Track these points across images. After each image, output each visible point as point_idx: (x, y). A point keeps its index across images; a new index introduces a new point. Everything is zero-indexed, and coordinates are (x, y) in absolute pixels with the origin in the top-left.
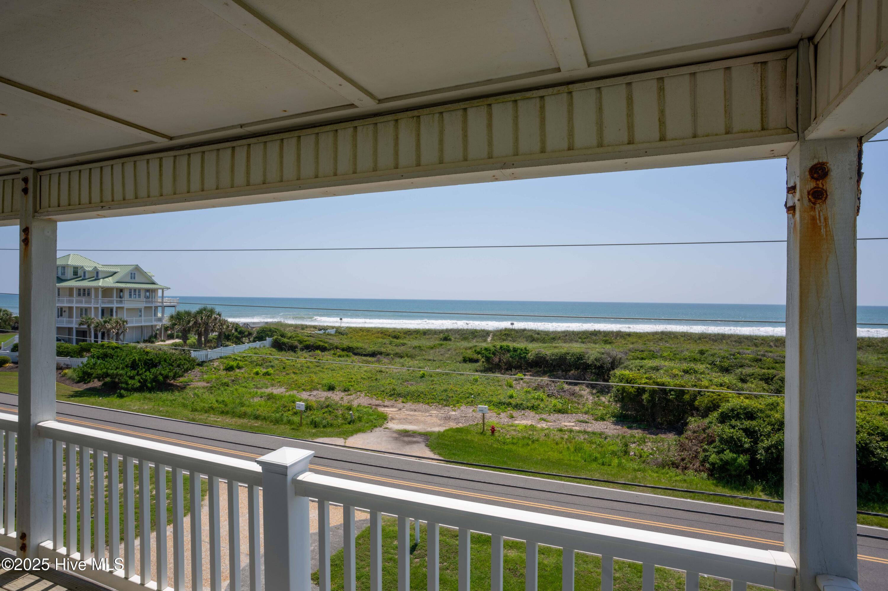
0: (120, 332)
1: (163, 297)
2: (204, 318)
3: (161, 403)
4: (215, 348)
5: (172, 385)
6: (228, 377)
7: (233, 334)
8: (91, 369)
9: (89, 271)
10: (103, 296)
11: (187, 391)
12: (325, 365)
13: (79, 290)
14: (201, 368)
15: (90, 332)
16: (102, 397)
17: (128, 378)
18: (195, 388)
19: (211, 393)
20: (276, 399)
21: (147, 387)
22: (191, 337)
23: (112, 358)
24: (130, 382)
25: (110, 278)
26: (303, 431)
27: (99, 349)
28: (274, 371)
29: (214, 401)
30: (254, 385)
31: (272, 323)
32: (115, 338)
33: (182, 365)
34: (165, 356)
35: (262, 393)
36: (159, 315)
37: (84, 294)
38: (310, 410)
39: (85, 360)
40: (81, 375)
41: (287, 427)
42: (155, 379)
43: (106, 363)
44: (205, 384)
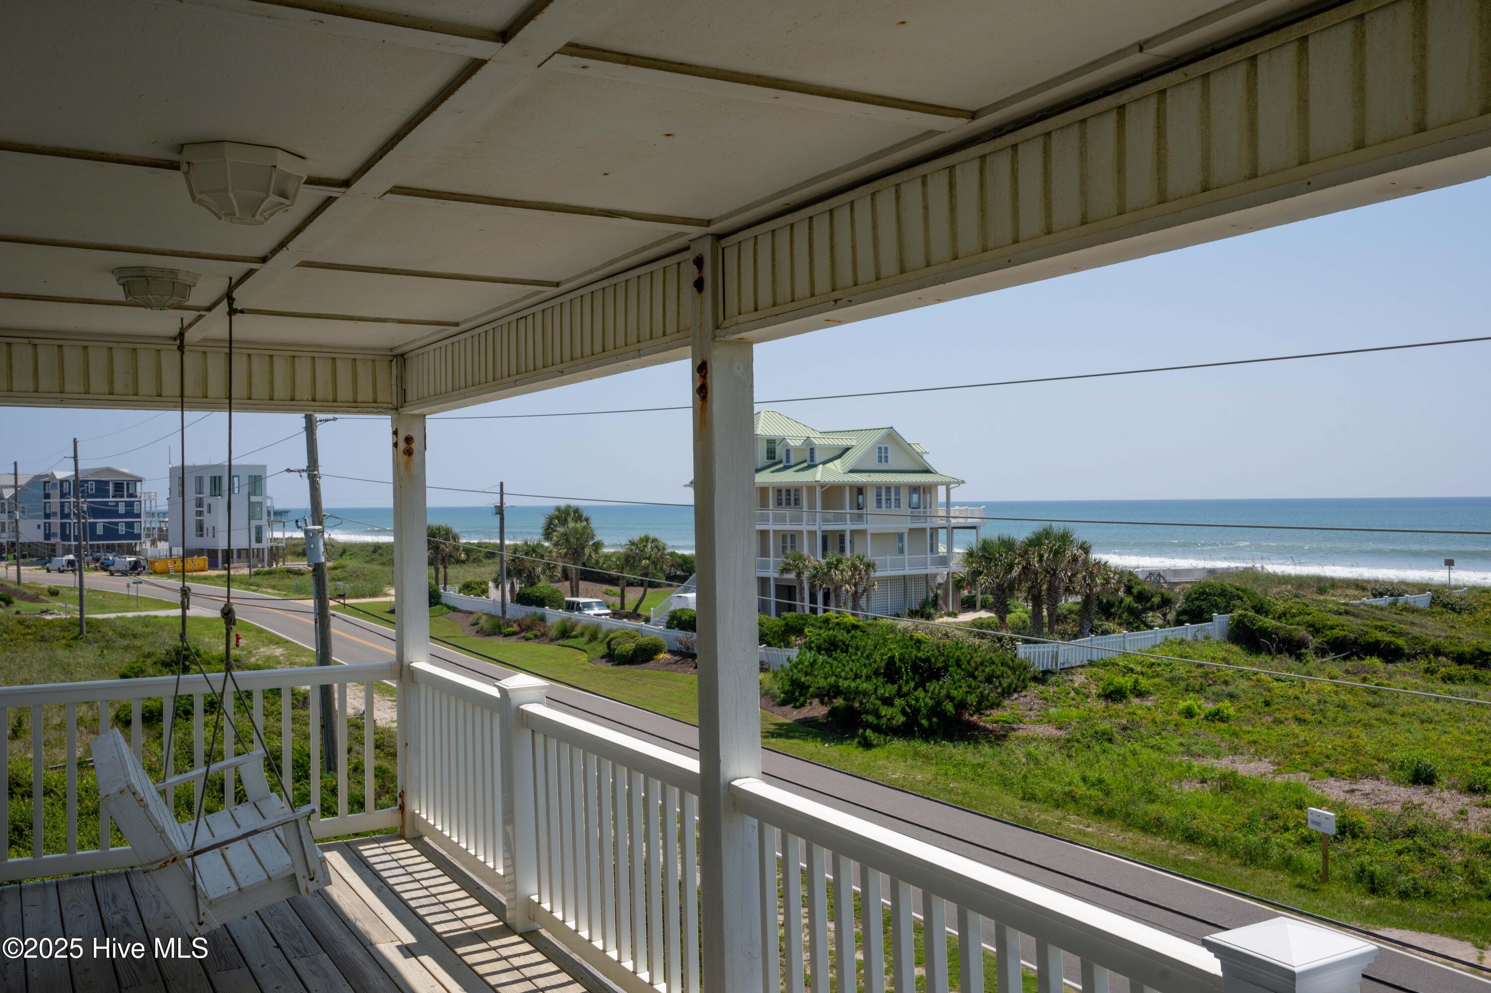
0: (860, 590)
1: (948, 504)
2: (1046, 556)
3: (952, 771)
4: (1075, 637)
5: (974, 726)
6: (1110, 716)
7: (1121, 602)
8: (806, 674)
9: (796, 449)
10: (825, 506)
11: (1010, 745)
12: (1398, 704)
13: (779, 491)
14: (1041, 688)
15: (802, 589)
16: (829, 741)
17: (878, 703)
18: (1029, 740)
19: (1070, 756)
20: (1245, 791)
21: (920, 726)
22: (1016, 607)
23: (846, 652)
24: (885, 711)
25: (837, 462)
26: (1333, 897)
27: (820, 628)
28: (1239, 710)
29: (1077, 779)
30: (1181, 744)
31: (1227, 572)
32: (850, 604)
33: (997, 678)
34: (958, 653)
35: (1205, 770)
36: (942, 549)
37: (788, 503)
38: (1354, 836)
39: (793, 653)
40: (787, 687)
41: (1281, 877)
42: (936, 710)
43: (835, 663)
44: (1052, 731)
